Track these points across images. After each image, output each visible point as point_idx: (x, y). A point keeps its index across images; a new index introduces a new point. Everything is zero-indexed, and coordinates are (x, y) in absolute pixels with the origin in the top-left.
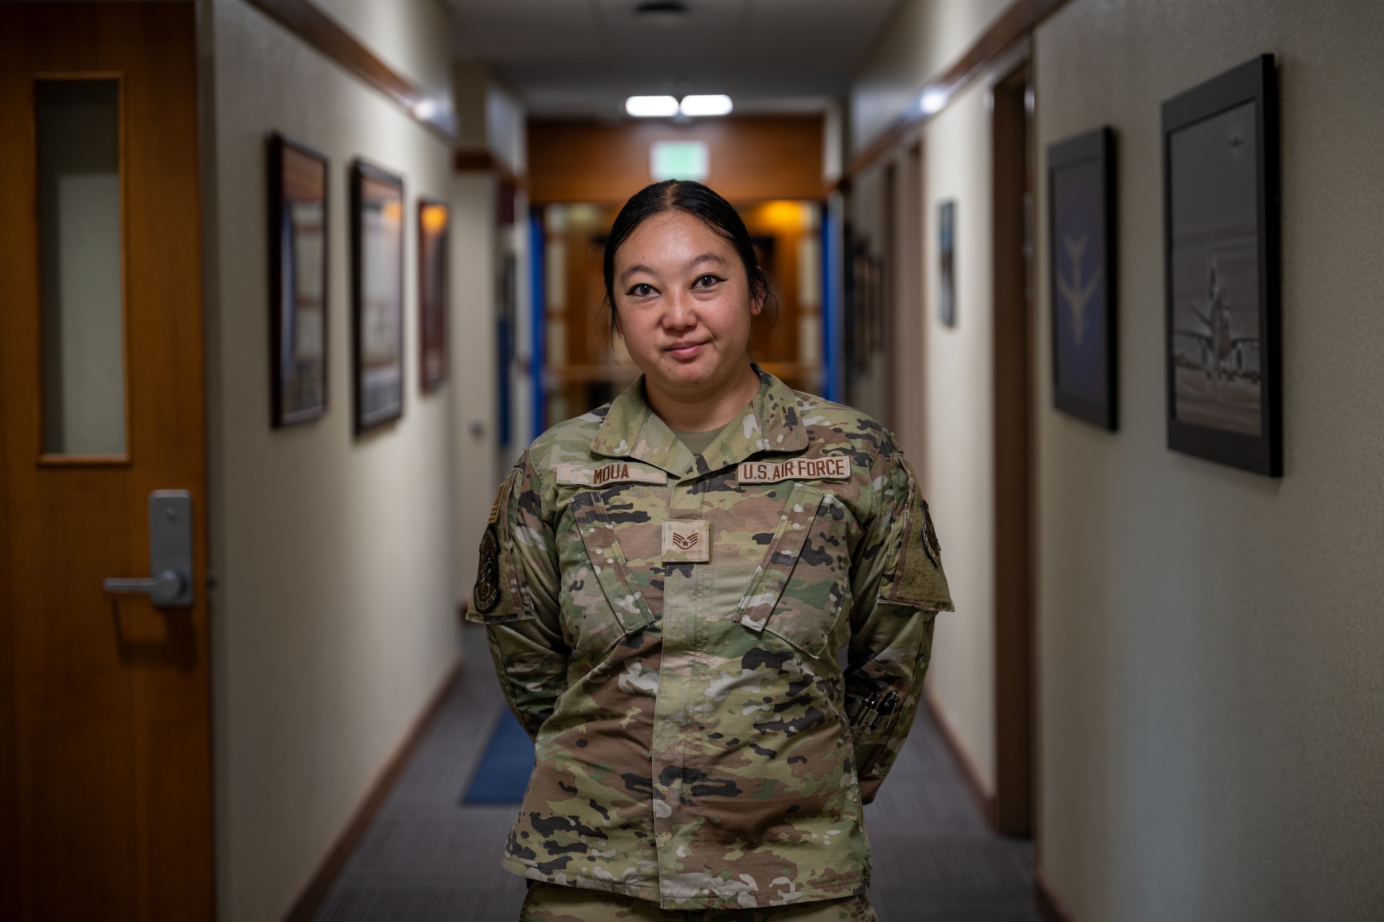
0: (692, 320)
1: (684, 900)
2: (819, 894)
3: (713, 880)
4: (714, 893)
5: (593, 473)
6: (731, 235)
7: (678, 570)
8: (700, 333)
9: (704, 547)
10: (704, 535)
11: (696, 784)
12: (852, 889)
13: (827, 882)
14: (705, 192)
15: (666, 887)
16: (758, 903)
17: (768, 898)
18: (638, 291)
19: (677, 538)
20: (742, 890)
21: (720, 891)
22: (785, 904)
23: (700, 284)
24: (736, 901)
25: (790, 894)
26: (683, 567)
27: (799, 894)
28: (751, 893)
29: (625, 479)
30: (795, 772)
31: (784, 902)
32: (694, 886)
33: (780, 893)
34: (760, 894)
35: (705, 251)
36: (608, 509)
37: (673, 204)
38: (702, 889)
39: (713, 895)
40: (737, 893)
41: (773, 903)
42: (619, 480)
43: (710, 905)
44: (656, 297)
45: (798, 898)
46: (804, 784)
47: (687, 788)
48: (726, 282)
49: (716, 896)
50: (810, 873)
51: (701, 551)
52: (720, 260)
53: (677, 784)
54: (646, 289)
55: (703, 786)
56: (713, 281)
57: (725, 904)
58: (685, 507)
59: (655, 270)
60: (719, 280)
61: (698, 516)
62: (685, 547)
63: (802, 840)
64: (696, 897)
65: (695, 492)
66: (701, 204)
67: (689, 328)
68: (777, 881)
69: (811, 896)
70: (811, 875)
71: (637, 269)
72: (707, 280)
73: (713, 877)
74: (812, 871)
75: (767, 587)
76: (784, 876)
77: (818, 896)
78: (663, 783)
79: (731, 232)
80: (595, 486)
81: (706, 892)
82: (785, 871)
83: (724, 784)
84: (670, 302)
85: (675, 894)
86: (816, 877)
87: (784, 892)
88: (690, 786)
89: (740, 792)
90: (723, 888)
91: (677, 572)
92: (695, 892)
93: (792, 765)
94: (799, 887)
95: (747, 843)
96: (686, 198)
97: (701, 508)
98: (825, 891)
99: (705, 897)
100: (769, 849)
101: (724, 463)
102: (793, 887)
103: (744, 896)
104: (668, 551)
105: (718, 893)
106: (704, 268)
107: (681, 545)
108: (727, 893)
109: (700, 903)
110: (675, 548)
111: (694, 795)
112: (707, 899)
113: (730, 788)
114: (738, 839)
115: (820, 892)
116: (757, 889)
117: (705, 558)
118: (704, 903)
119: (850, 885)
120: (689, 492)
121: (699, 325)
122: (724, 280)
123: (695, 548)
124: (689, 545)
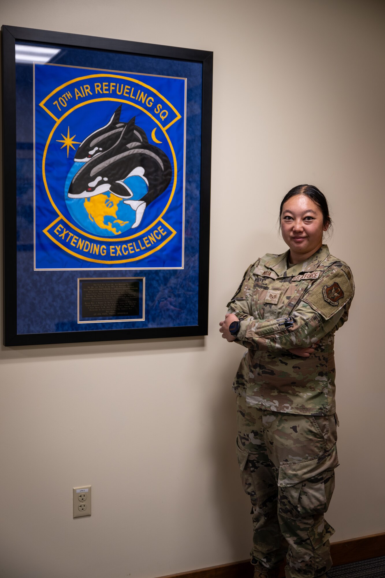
0: (302, 230)
1: (253, 404)
2: (298, 412)
3: (263, 400)
4: (262, 404)
5: (264, 272)
6: (320, 205)
7: (268, 305)
8: (304, 234)
9: (277, 300)
10: (278, 296)
11: (263, 370)
12: (311, 413)
13: (302, 409)
14: (315, 190)
15: (248, 399)
16: (277, 410)
17: (281, 409)
18: (287, 218)
19: (271, 295)
20: (273, 405)
21: (265, 404)
22: (286, 412)
23: (307, 219)
24: (270, 408)
25: (288, 410)
26: (270, 305)
27: (291, 411)
28: (276, 407)
29: (269, 276)
30: (295, 371)
31: (285, 412)
32: (257, 401)
33: (285, 409)
34: (278, 408)
35: (310, 209)
36: (261, 284)
37: (303, 192)
38: (259, 402)
39: (262, 405)
40: (271, 406)
41: (282, 411)
42: (267, 276)
43: (261, 407)
44: (292, 221)
45: (290, 412)
46: (298, 376)
47: (261, 371)
48: (315, 220)
49: (263, 405)
50: (297, 405)
51: (275, 301)
52: (314, 213)
53: (258, 369)
54: (290, 218)
55: (265, 371)
56: (311, 218)
57: (266, 408)
58: (277, 286)
59: (293, 212)
60: (313, 218)
61: (280, 289)
62: (272, 299)
63: (296, 394)
64: (257, 404)
65: (281, 282)
66: (312, 194)
67: (301, 232)
68: (285, 405)
69: (295, 412)
70: (297, 406)
71: (288, 211)
72: (309, 218)
73: (263, 399)
74: (298, 404)
75: (285, 313)
76: (288, 404)
77: (297, 413)
78: (254, 368)
79: (320, 204)
80: (262, 276)
81: (260, 403)
82: (289, 402)
83: (270, 371)
84: (296, 224)
85: (250, 402)
86: (298, 407)
87: (287, 409)
88: (262, 370)
89: (275, 374)
90: (266, 403)
91: (268, 306)
92: (256, 403)
93: (294, 369)
94: (292, 408)
95: (278, 391)
96: (308, 191)
97: (281, 287)
98: (300, 411)
99: (260, 405)
100: (286, 394)
101: (292, 275)
102: (290, 408)
103: (273, 407)
104: (267, 299)
105: (264, 404)
106: (309, 214)
107: (271, 298)
108: (267, 405)
109: (258, 406)
110: (269, 299)
111: (262, 373)
112: (260, 406)
113: (272, 373)
114: (276, 389)
115: (298, 411)
116: (278, 406)
117: (276, 303)
118: (259, 406)
119: (311, 412)
120: (280, 282)
121: (304, 232)
122: (315, 219)
123: (274, 299)
124: (273, 298)
